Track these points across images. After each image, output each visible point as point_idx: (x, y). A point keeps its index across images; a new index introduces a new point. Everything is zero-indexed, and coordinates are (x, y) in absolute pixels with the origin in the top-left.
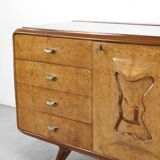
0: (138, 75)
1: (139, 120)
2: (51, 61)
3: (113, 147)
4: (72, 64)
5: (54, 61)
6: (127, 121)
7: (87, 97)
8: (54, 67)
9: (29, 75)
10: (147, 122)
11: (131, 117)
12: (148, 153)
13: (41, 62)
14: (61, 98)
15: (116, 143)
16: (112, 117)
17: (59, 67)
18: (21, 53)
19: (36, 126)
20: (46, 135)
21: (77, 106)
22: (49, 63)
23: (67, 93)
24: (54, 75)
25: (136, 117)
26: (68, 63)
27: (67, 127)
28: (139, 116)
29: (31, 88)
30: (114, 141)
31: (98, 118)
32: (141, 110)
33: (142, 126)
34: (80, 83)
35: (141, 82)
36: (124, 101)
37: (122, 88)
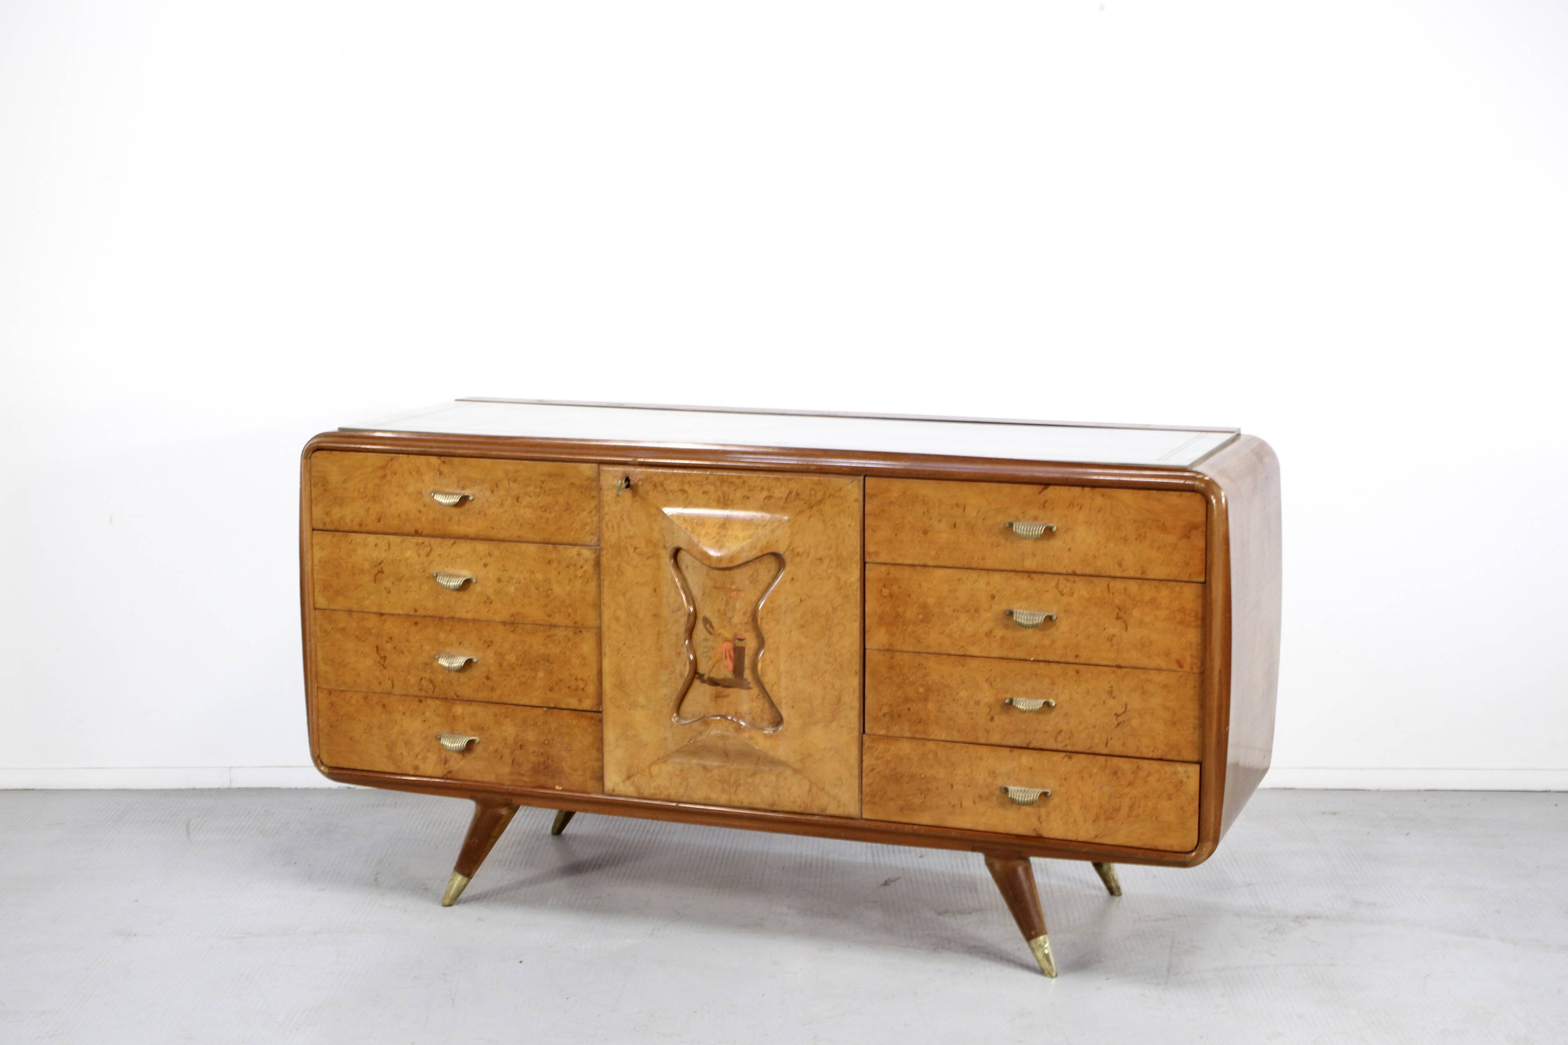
0: (742, 550)
1: (747, 674)
2: (455, 529)
3: (667, 768)
4: (531, 536)
5: (462, 530)
6: (714, 682)
7: (578, 629)
8: (464, 548)
9: (366, 579)
10: (769, 678)
11: (725, 671)
12: (774, 762)
13: (417, 533)
14: (489, 644)
15: (679, 752)
16: (664, 678)
17: (481, 547)
18: (337, 512)
19: (391, 746)
20: (431, 768)
21: (547, 659)
22: (443, 536)
23: (512, 624)
24: (466, 574)
25: (738, 670)
26: (515, 532)
27: (510, 730)
28: (747, 661)
29: (373, 622)
30: (671, 746)
31: (620, 686)
32: (750, 644)
33: (755, 691)
34: (557, 590)
35: (748, 571)
36: (700, 625)
37: (696, 591)
